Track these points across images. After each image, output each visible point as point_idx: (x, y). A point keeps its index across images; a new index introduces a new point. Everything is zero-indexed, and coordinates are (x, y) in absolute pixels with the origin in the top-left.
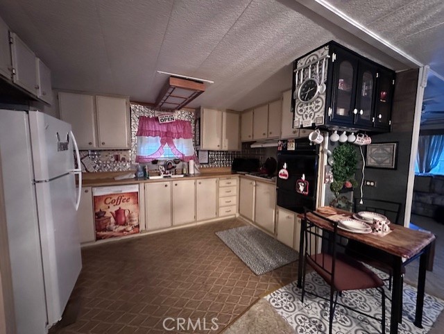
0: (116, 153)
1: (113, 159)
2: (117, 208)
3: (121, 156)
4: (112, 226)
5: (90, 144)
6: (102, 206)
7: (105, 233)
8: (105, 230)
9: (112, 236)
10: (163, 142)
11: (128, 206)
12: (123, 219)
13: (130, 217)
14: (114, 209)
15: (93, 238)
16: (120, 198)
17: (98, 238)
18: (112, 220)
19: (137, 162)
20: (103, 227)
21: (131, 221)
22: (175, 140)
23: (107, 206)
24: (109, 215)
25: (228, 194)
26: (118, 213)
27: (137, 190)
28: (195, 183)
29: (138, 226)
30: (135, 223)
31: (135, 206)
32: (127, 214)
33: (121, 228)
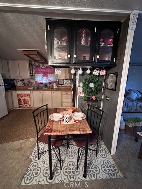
0: (29, 80)
1: (28, 82)
2: (24, 98)
3: (30, 81)
4: (23, 104)
5: (18, 77)
6: (20, 97)
7: (21, 106)
8: (21, 105)
9: (23, 107)
10: (44, 76)
11: (27, 98)
12: (26, 102)
13: (28, 102)
14: (23, 98)
15: (18, 107)
16: (25, 95)
17: (20, 107)
18: (23, 102)
19: (35, 83)
20: (20, 104)
21: (28, 103)
22: (48, 75)
23: (21, 97)
24: (22, 100)
25: (66, 98)
26: (24, 100)
27: (30, 93)
28: (52, 92)
29: (31, 105)
30: (30, 104)
31: (29, 98)
32: (27, 101)
33: (26, 105)
